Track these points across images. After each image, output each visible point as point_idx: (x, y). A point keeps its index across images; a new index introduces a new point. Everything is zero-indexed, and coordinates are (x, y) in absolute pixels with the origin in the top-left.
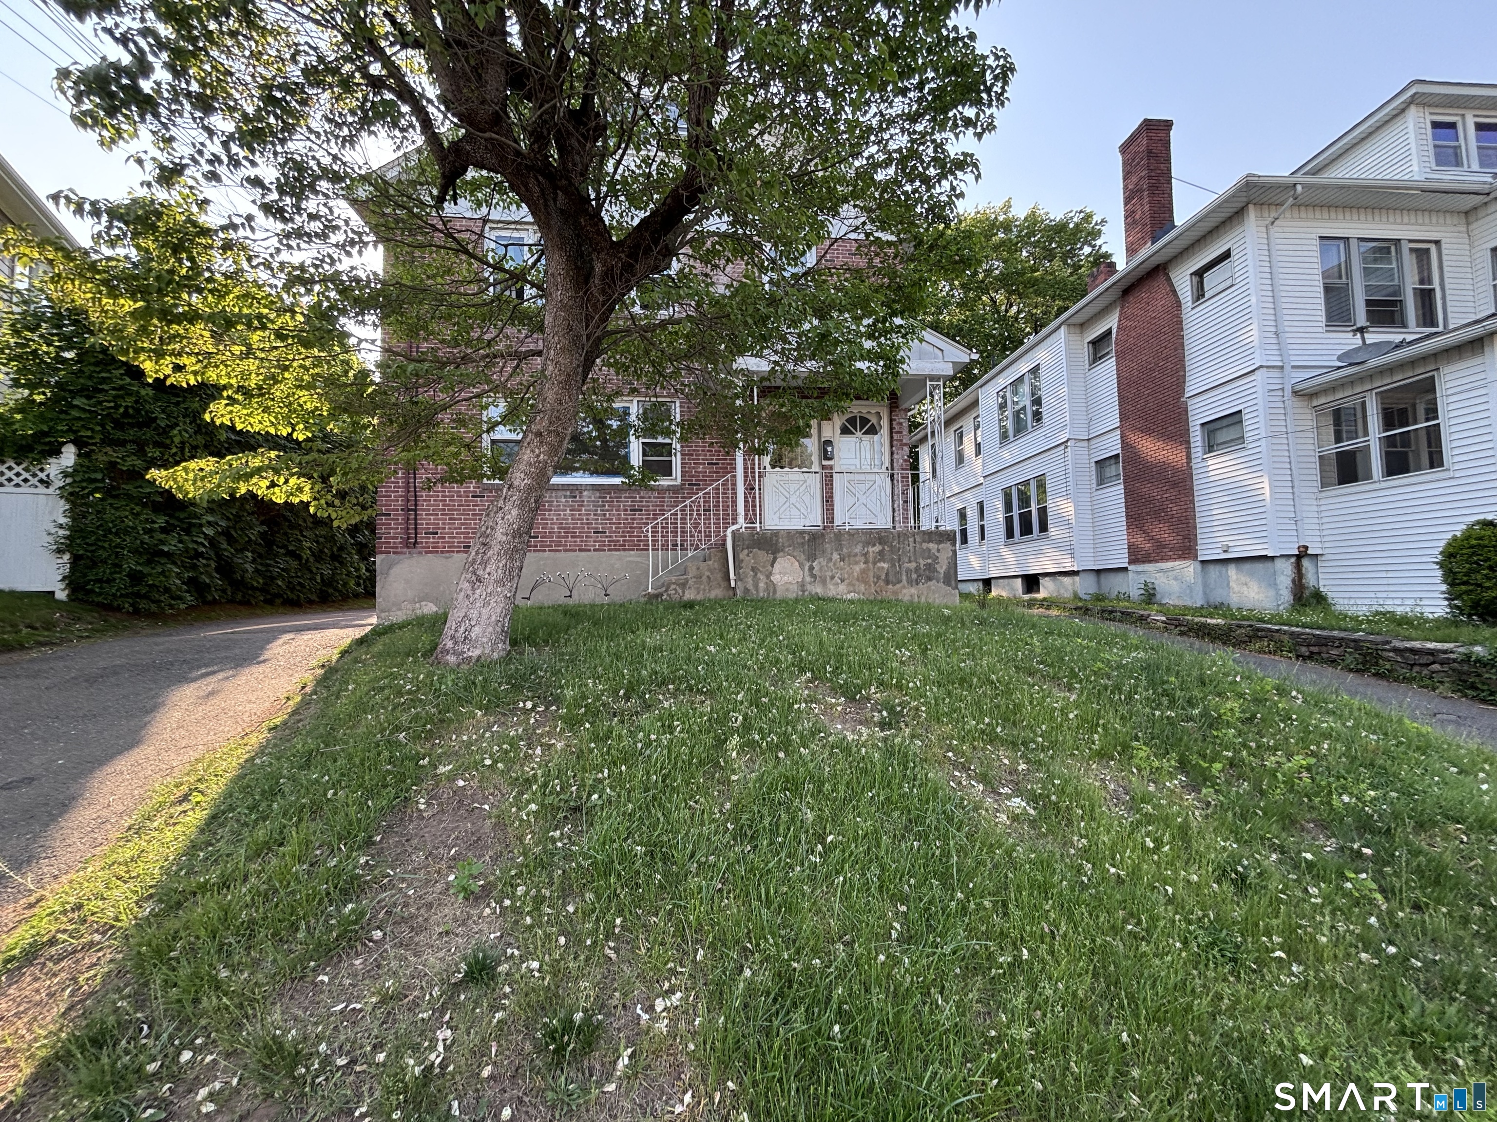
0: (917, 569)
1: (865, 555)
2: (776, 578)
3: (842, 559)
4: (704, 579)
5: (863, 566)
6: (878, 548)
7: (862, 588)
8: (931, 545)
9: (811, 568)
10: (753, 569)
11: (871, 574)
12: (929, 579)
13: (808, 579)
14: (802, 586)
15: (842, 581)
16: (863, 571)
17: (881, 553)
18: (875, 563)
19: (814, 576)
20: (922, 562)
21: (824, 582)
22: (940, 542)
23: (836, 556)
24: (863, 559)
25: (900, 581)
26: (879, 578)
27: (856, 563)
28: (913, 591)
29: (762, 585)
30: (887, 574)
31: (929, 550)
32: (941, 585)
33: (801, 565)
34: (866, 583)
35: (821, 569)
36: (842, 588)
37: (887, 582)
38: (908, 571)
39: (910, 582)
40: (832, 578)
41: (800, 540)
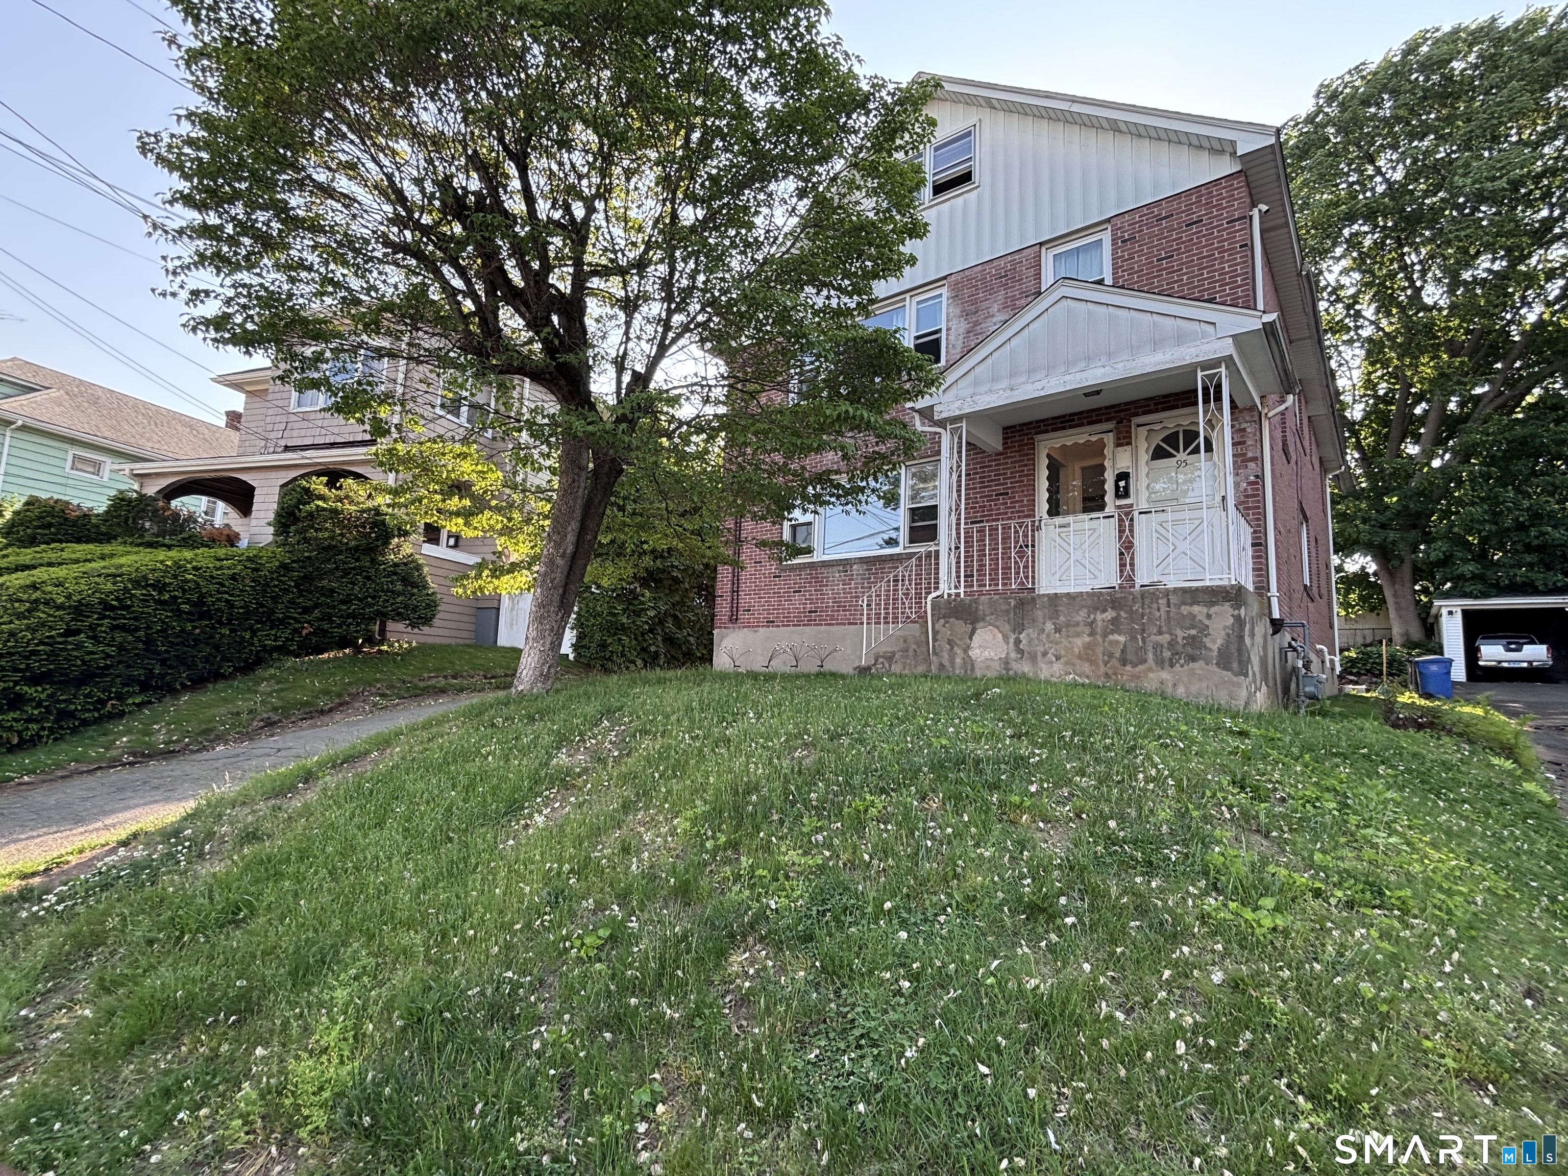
0: (1172, 644)
1: (1091, 624)
2: (975, 653)
3: (1058, 630)
4: (911, 653)
5: (1087, 639)
6: (1110, 614)
7: (1086, 668)
8: (1196, 609)
9: (1018, 642)
10: (950, 642)
11: (1099, 650)
12: (1193, 659)
13: (1013, 655)
14: (1006, 663)
15: (1058, 658)
16: (1088, 647)
17: (1115, 621)
18: (1105, 636)
19: (1021, 652)
20: (1180, 634)
21: (1033, 659)
22: (1212, 604)
23: (1049, 626)
24: (1087, 630)
25: (1144, 661)
26: (1111, 655)
27: (1078, 635)
28: (1165, 675)
29: (958, 661)
30: (1123, 651)
31: (1193, 617)
32: (1214, 668)
33: (1006, 638)
34: (1093, 662)
35: (1030, 641)
36: (1057, 667)
37: (1124, 662)
38: (1157, 647)
39: (1160, 663)
40: (1045, 654)
41: (1004, 607)
